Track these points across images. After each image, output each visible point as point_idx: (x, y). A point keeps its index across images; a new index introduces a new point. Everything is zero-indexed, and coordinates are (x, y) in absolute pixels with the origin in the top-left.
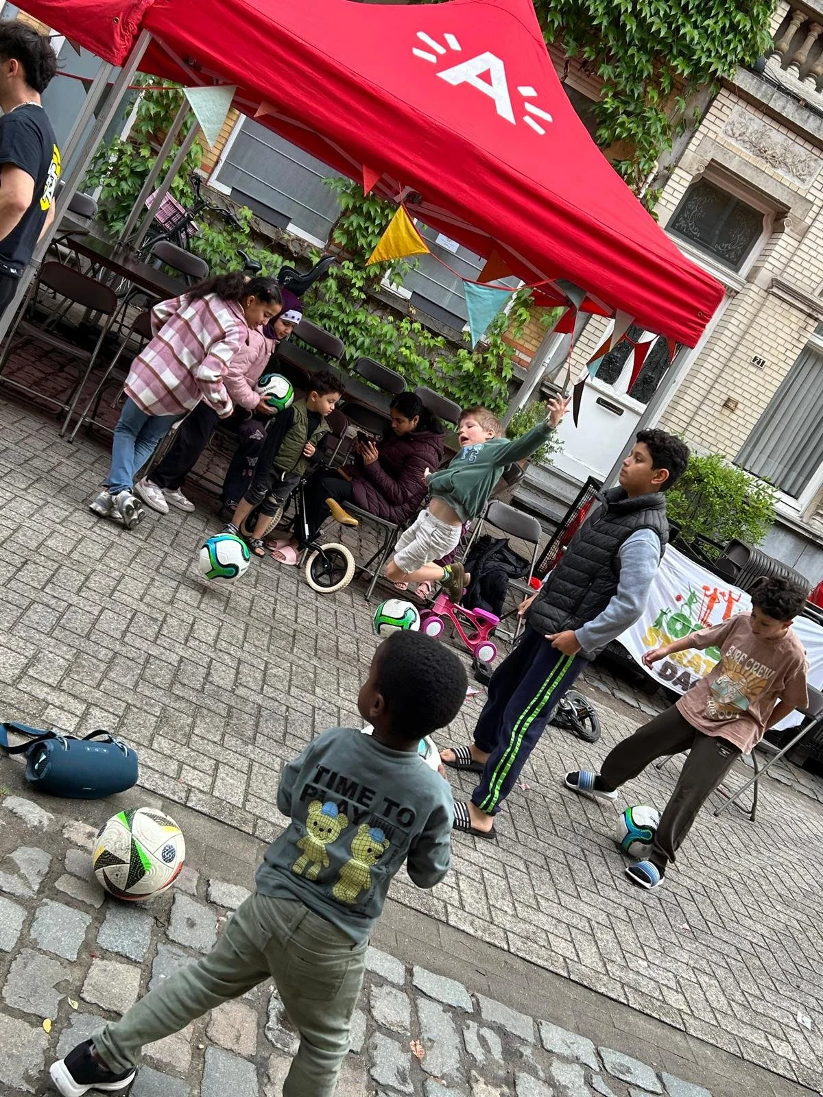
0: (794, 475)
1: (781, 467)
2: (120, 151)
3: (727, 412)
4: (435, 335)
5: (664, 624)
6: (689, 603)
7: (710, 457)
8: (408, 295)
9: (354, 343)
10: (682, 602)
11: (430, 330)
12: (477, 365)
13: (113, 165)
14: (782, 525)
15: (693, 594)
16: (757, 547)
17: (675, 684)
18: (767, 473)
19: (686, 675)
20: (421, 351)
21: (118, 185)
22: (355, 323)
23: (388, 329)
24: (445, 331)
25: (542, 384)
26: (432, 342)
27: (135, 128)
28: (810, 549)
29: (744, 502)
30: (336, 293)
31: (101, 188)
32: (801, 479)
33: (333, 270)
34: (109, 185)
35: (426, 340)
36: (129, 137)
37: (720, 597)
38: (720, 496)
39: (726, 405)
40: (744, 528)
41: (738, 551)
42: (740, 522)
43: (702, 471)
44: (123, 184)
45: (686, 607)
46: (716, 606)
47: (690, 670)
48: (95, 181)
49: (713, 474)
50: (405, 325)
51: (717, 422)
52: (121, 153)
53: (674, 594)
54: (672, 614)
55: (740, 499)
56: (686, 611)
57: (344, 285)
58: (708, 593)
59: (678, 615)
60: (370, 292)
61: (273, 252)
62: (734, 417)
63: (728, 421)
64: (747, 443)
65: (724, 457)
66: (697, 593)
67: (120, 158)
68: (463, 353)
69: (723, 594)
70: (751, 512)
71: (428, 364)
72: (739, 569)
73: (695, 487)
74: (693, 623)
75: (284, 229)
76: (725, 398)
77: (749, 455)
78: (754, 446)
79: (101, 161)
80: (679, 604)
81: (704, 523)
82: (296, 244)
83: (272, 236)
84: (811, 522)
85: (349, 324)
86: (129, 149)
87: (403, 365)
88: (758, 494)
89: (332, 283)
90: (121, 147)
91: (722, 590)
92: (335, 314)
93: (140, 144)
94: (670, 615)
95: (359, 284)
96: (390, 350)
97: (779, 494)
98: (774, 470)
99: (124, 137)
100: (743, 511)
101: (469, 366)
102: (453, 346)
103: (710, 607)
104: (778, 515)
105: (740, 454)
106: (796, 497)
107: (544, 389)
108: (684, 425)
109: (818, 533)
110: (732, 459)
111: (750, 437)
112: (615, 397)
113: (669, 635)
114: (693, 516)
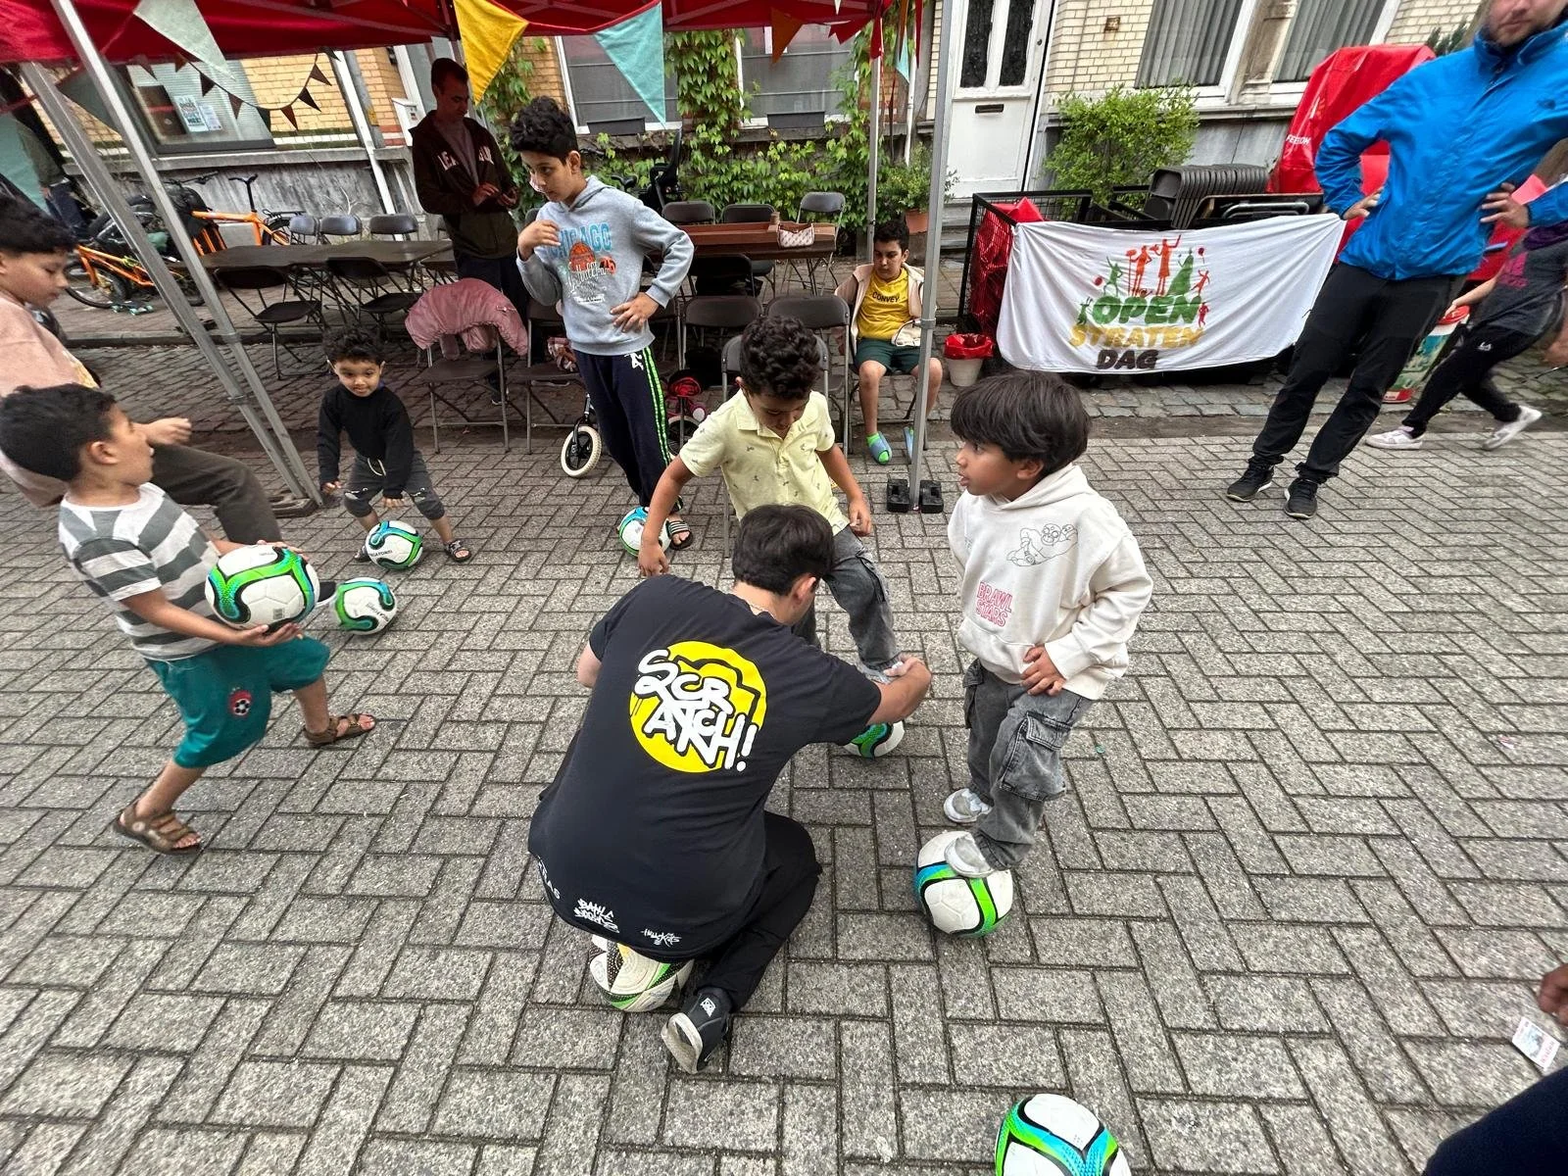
0: (1207, 58)
1: (1190, 59)
3: (1111, 36)
4: (802, 143)
5: (1090, 317)
6: (1113, 280)
7: (1108, 96)
8: (764, 122)
9: (742, 196)
10: (1104, 283)
11: (797, 142)
12: (849, 147)
14: (1210, 123)
15: (1116, 268)
16: (1186, 163)
17: (1118, 367)
18: (1177, 74)
19: (1130, 353)
20: (799, 167)
22: (735, 178)
23: (762, 166)
24: (810, 134)
25: (916, 127)
26: (803, 152)
28: (1247, 130)
29: (1158, 122)
30: (706, 161)
32: (1218, 58)
33: (693, 143)
35: (798, 153)
37: (1151, 254)
38: (1130, 130)
39: (1107, 29)
40: (1167, 149)
41: (1166, 180)
42: (1159, 146)
43: (1103, 116)
45: (1111, 286)
46: (1147, 267)
47: (1133, 347)
49: (1115, 111)
50: (772, 152)
51: (1104, 54)
53: (1090, 280)
54: (1095, 299)
55: (1152, 122)
56: (1111, 291)
57: (707, 148)
58: (1134, 257)
59: (1102, 300)
60: (733, 141)
61: (644, 159)
62: (1120, 36)
63: (1115, 45)
64: (1143, 57)
65: (1122, 86)
66: (1120, 265)
68: (831, 144)
69: (1155, 249)
70: (1171, 128)
71: (808, 175)
72: (1172, 201)
73: (1100, 137)
74: (1123, 299)
75: (644, 132)
76: (1103, 21)
77: (1151, 66)
78: (1153, 57)
80: (1100, 288)
81: (1123, 168)
82: (657, 138)
83: (636, 144)
84: (1241, 100)
85: (730, 183)
87: (790, 188)
88: (1172, 103)
89: (697, 155)
91: (1152, 244)
92: (716, 180)
94: (1092, 304)
95: (718, 139)
96: (772, 182)
97: (1194, 91)
98: (1183, 68)
100: (1161, 131)
101: (842, 153)
102: (821, 143)
103: (1140, 272)
104: (1202, 113)
105: (1140, 73)
106: (1216, 83)
107: (921, 131)
108: (1070, 80)
109: (1253, 107)
110: (1132, 84)
111: (1145, 49)
112: (991, 96)
113: (1098, 326)
114: (1109, 169)
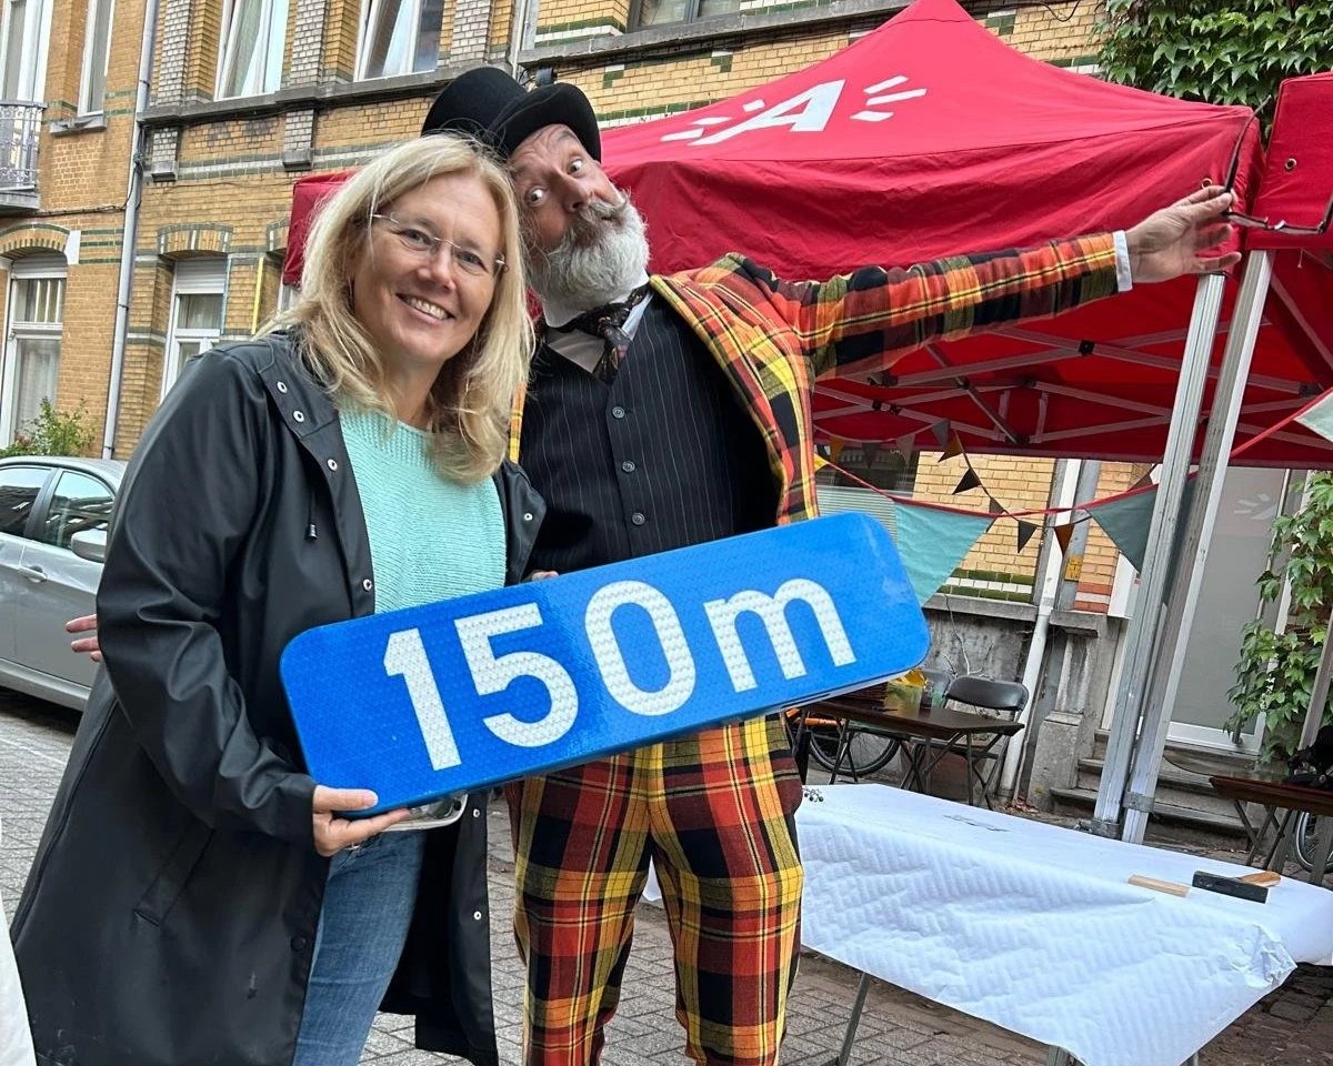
2: (1278, 650)
13: (1273, 674)
21: (1289, 700)
27: (1294, 612)
31: (1263, 714)
34: (1274, 705)
36: (1288, 627)
44: (1297, 694)
48: (1252, 706)
52: (1283, 653)
67: (1281, 659)
79: (1254, 675)
86: (1293, 641)
90: (1279, 644)
93: (1307, 630)
99: (1280, 630)
